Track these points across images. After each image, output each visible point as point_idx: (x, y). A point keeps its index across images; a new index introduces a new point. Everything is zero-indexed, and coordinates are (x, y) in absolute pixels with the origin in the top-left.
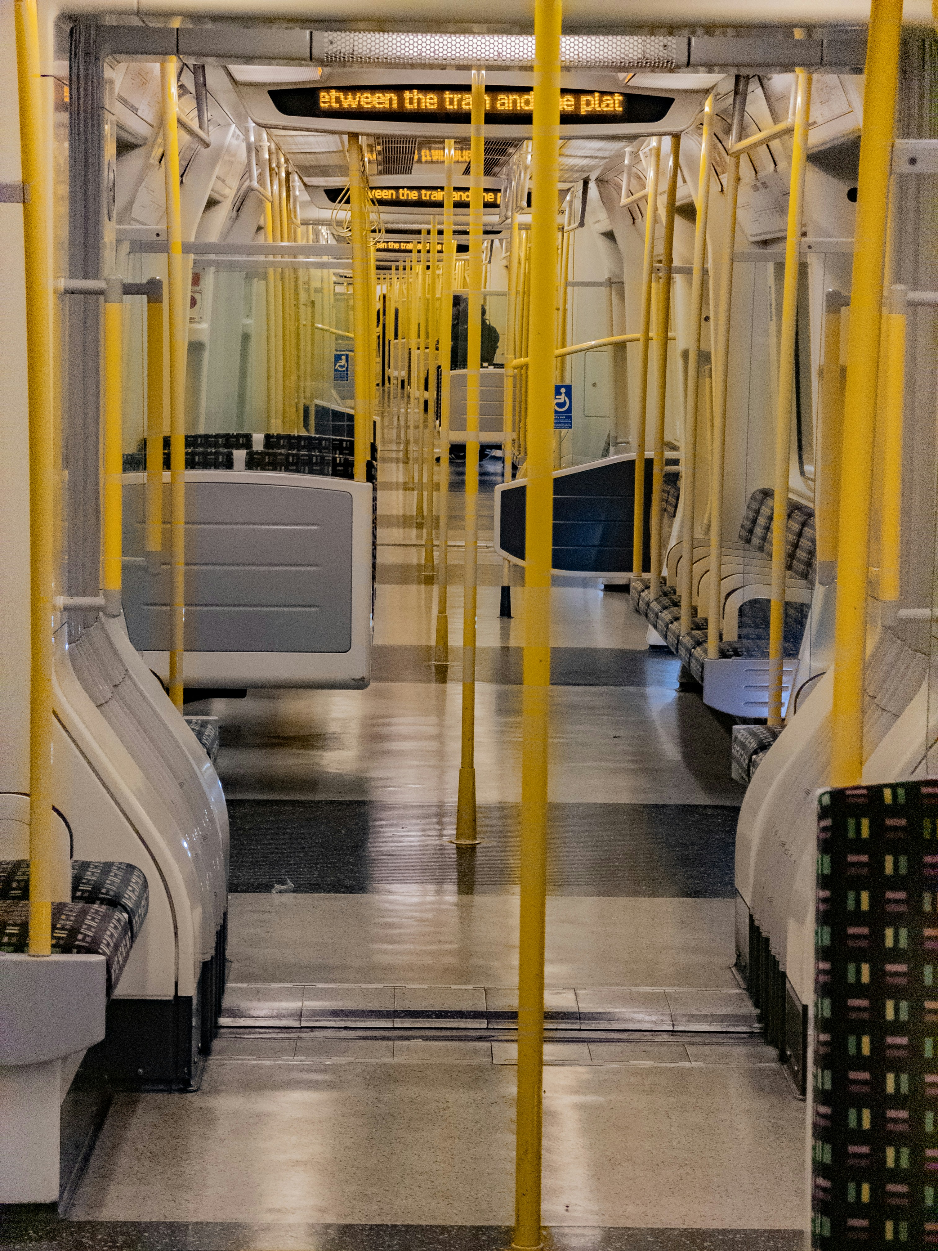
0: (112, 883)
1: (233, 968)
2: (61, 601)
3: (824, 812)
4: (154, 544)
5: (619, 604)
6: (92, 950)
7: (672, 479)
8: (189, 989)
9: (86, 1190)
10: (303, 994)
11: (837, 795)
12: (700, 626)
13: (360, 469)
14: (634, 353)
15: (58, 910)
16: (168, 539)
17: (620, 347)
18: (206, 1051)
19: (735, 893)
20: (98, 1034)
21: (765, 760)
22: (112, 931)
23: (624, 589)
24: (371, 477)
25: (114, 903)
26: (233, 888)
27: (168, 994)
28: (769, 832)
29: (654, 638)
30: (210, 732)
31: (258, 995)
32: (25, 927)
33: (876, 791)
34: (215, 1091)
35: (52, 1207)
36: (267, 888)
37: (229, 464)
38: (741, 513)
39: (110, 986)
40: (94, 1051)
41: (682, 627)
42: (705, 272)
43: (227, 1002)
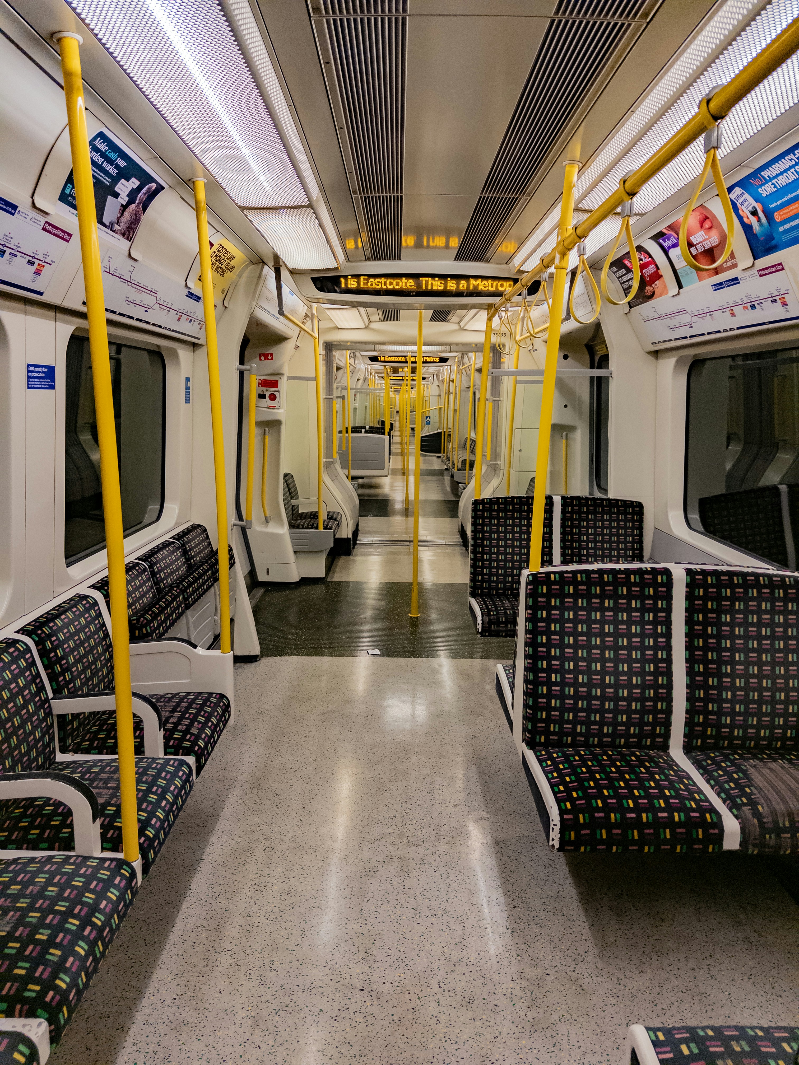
0: (335, 515)
1: (360, 532)
2: (325, 460)
3: (473, 504)
4: (344, 448)
5: (439, 460)
6: (331, 529)
7: (450, 435)
8: (350, 536)
9: (330, 575)
10: (374, 537)
11: (476, 500)
12: (454, 465)
13: (386, 433)
14: (443, 409)
15: (324, 521)
16: (347, 447)
17: (440, 408)
18: (354, 548)
19: (458, 517)
20: (332, 545)
21: (464, 491)
22: (335, 525)
23: (439, 457)
24: (389, 434)
25: (335, 520)
26: (360, 516)
27: (346, 537)
28: (465, 505)
29: (446, 467)
30: (356, 485)
31: (366, 537)
32: (318, 524)
33: (483, 500)
34: (356, 556)
35: (324, 578)
36: (367, 516)
37: (361, 432)
38: (463, 442)
39: (334, 536)
40: (331, 548)
41: (450, 465)
42: (456, 393)
43: (359, 538)
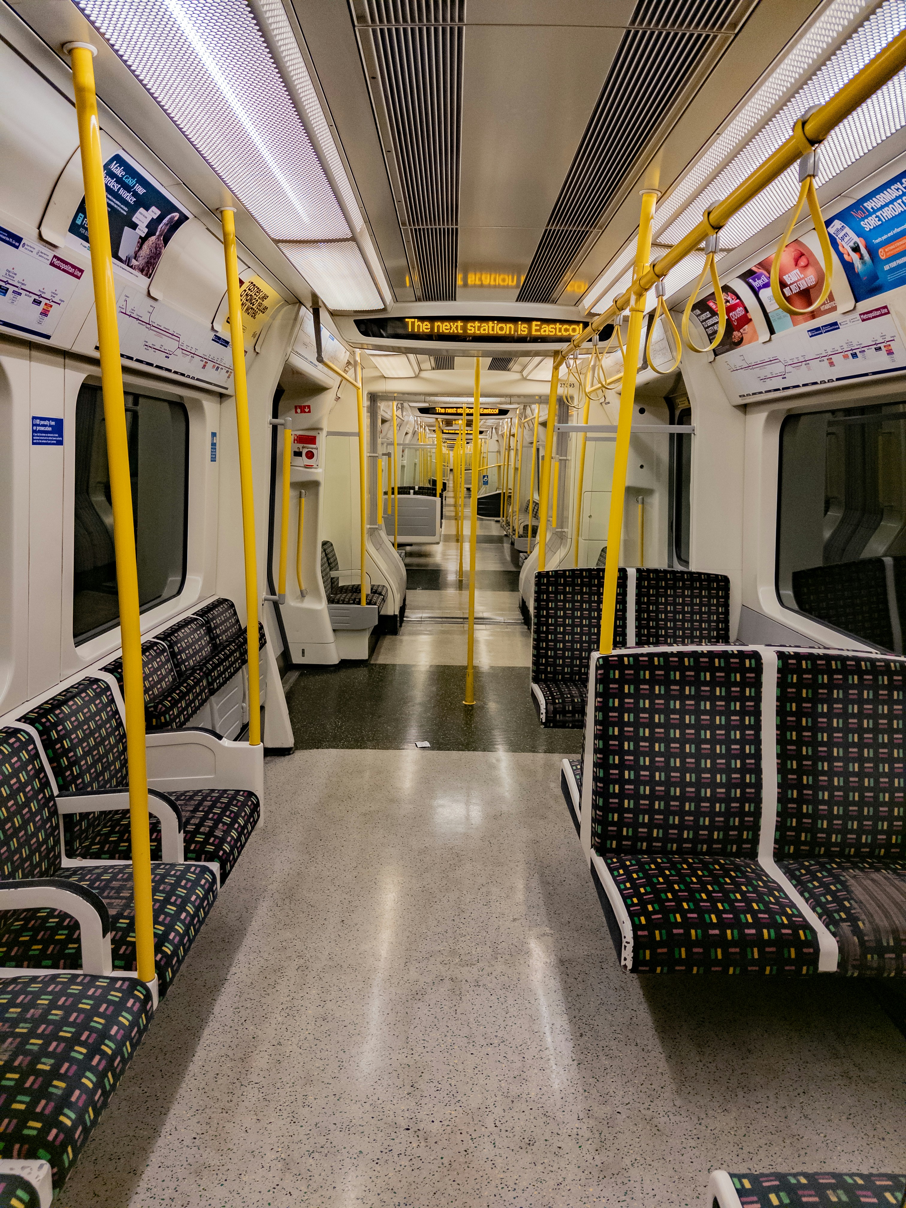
0: (380, 589)
1: (407, 607)
2: (368, 526)
3: (536, 577)
5: (498, 525)
6: (375, 604)
7: (510, 497)
8: (397, 613)
9: (374, 657)
10: (423, 613)
11: (539, 573)
12: (514, 531)
13: (438, 495)
14: (502, 468)
15: (367, 596)
16: (393, 511)
17: (499, 467)
18: (401, 626)
19: (518, 591)
20: (377, 623)
21: (526, 561)
22: (379, 600)
23: (497, 522)
24: (441, 496)
25: (380, 594)
26: (407, 589)
27: (392, 614)
28: (527, 578)
29: (505, 533)
30: (403, 554)
31: (414, 613)
32: (360, 599)
33: (548, 572)
34: (403, 635)
35: (366, 660)
36: (416, 589)
37: (409, 494)
38: (525, 504)
39: (379, 613)
40: (375, 627)
41: (510, 531)
42: (517, 450)
43: (406, 614)
